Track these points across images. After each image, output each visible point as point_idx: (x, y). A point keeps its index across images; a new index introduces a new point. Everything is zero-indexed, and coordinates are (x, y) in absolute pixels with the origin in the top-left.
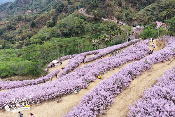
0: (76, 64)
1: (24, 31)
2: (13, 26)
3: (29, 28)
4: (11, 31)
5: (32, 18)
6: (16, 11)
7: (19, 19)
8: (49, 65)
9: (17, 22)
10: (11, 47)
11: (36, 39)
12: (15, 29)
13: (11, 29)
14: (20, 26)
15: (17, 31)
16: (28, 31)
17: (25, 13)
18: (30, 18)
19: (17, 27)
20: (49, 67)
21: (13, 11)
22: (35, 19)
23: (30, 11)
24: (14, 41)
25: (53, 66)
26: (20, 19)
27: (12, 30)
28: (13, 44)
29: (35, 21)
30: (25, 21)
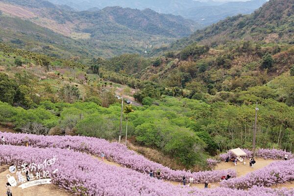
0: (273, 177)
1: (243, 73)
2: (229, 60)
3: (255, 70)
4: (220, 70)
5: (269, 51)
6: (248, 32)
7: (243, 48)
8: (224, 155)
9: (237, 53)
10: (203, 98)
11: (253, 96)
12: (229, 67)
13: (222, 64)
14: (240, 63)
15: (232, 71)
16: (252, 75)
17: (263, 38)
18: (267, 49)
19: (235, 64)
20: (222, 160)
21: (242, 31)
22: (275, 52)
23: (276, 36)
24: (214, 89)
25: (232, 159)
26: (245, 50)
27: (224, 67)
28: (210, 93)
29: (273, 57)
30: (253, 55)
